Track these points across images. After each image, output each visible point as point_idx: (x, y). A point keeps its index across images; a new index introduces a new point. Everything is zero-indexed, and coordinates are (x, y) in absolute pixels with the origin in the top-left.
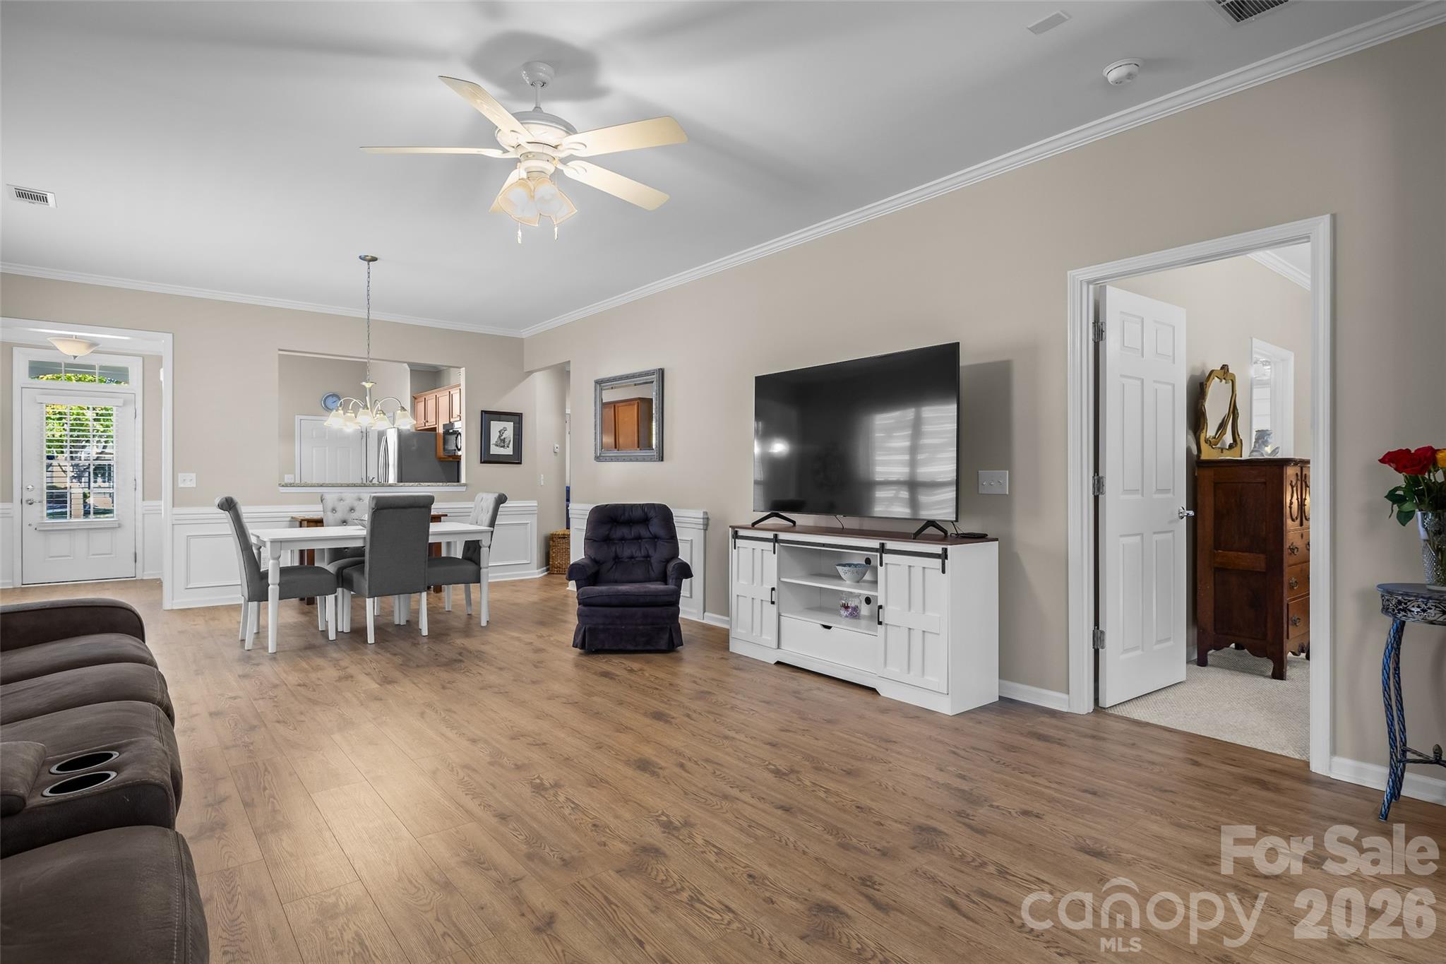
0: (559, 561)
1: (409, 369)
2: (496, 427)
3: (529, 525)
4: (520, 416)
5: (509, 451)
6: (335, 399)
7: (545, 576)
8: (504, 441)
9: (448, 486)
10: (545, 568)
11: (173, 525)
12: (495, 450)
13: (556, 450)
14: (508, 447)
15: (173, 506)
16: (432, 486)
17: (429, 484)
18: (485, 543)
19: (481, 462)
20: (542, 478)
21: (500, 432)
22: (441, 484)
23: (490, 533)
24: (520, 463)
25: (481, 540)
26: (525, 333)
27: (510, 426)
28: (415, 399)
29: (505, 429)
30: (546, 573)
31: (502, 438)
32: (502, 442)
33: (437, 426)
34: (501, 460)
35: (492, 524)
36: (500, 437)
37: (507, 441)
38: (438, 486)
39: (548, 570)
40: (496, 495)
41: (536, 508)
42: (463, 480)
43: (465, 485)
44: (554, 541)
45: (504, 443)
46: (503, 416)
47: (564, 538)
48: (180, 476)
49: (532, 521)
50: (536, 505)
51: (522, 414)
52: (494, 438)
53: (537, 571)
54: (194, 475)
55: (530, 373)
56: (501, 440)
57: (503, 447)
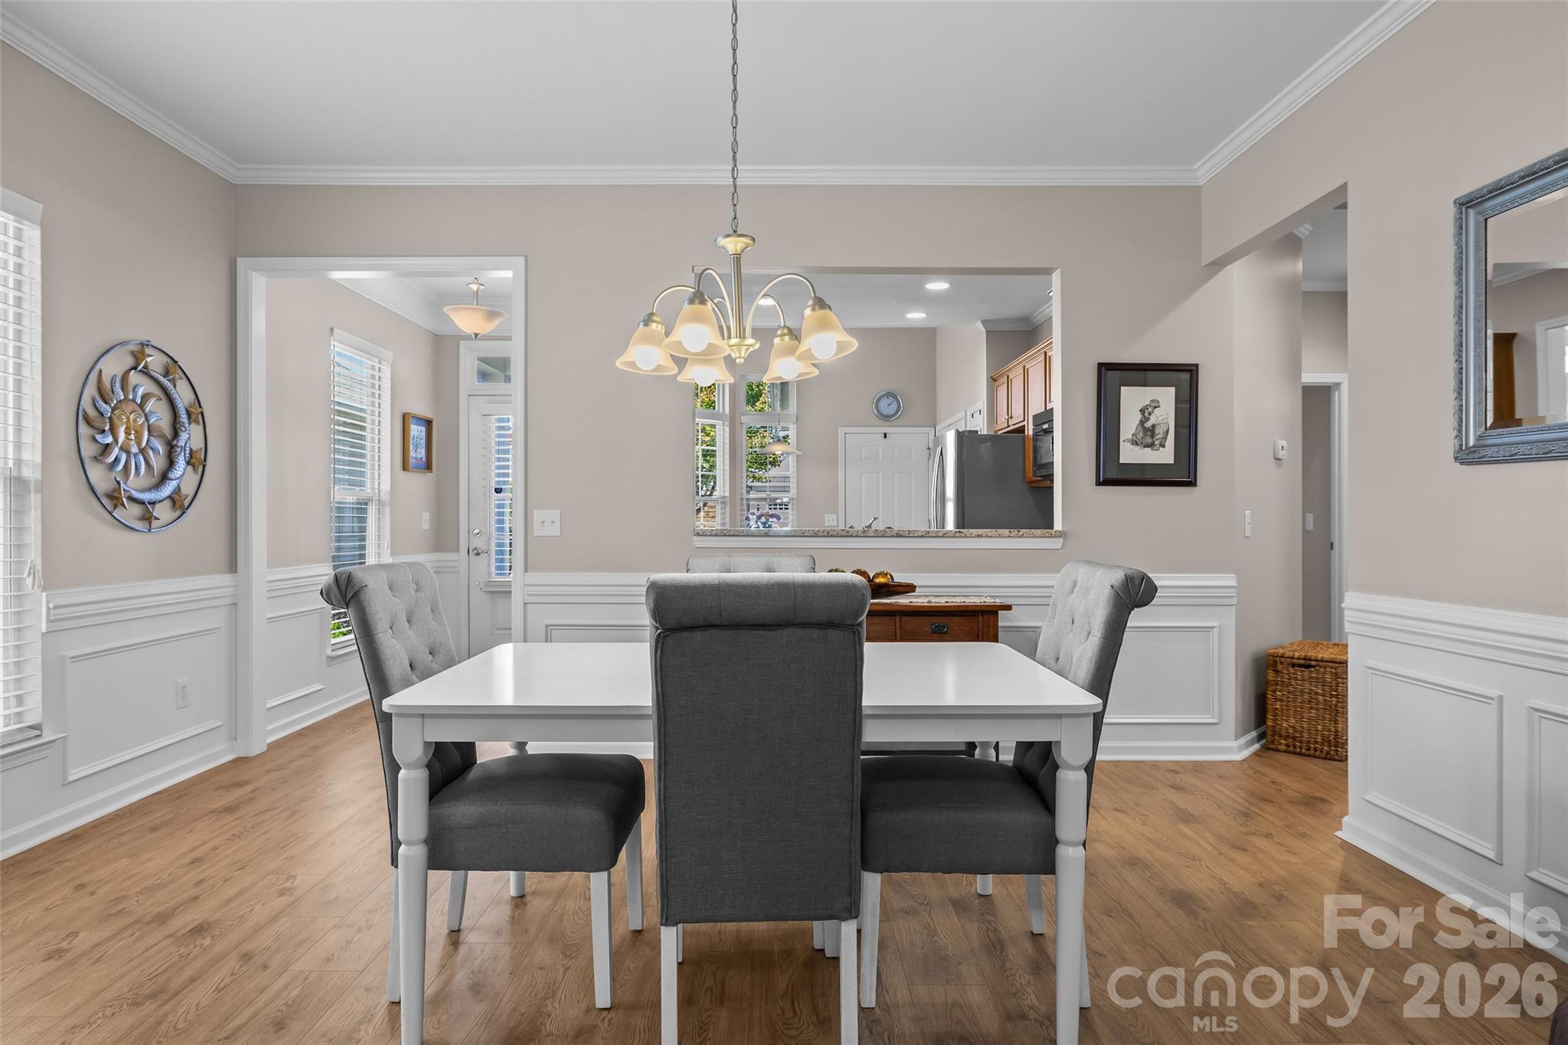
0: (1292, 720)
1: (984, 330)
2: (1132, 399)
3: (1215, 630)
4: (1191, 371)
5: (1165, 455)
6: (891, 399)
7: (1256, 754)
8: (1152, 431)
9: (1022, 536)
10: (1254, 734)
11: (525, 604)
12: (1130, 454)
13: (1282, 454)
14: (1163, 446)
15: (526, 570)
16: (987, 536)
17: (980, 531)
18: (1072, 751)
19: (1099, 483)
20: (1248, 520)
21: (1142, 411)
22: (1006, 532)
23: (1089, 723)
24: (1192, 483)
25: (1058, 743)
26: (1203, 172)
27: (1166, 396)
28: (995, 380)
29: (1155, 405)
30: (1257, 746)
31: (1148, 424)
32: (1148, 436)
33: (1025, 423)
34: (1148, 476)
35: (1101, 682)
36: (1142, 423)
37: (1160, 432)
38: (1000, 536)
39: (1261, 736)
40: (1117, 577)
41: (1233, 592)
42: (1058, 525)
43: (1061, 535)
44: (1277, 672)
45: (1152, 436)
46: (1151, 375)
47: (1308, 667)
48: (537, 515)
49: (1225, 623)
50: (1234, 583)
51: (1197, 366)
52: (1129, 425)
53: (1235, 744)
54: (556, 514)
55: (1220, 264)
56: (1145, 430)
57: (1151, 445)
